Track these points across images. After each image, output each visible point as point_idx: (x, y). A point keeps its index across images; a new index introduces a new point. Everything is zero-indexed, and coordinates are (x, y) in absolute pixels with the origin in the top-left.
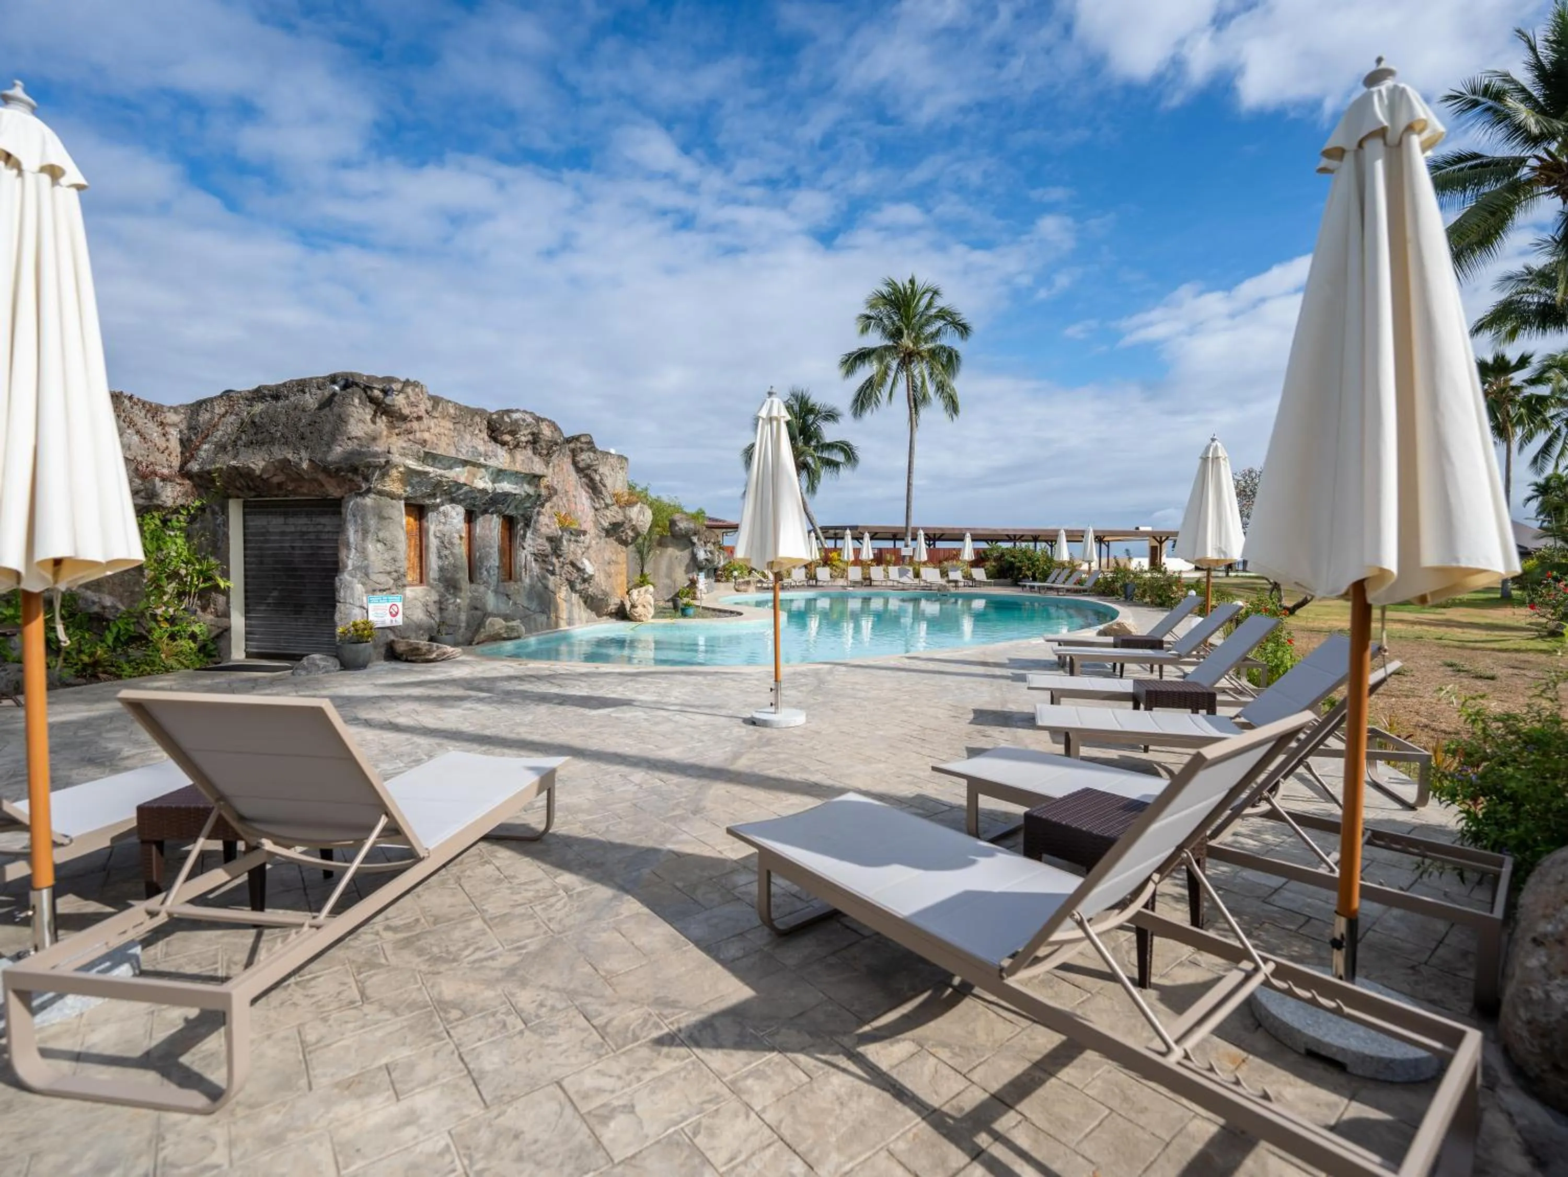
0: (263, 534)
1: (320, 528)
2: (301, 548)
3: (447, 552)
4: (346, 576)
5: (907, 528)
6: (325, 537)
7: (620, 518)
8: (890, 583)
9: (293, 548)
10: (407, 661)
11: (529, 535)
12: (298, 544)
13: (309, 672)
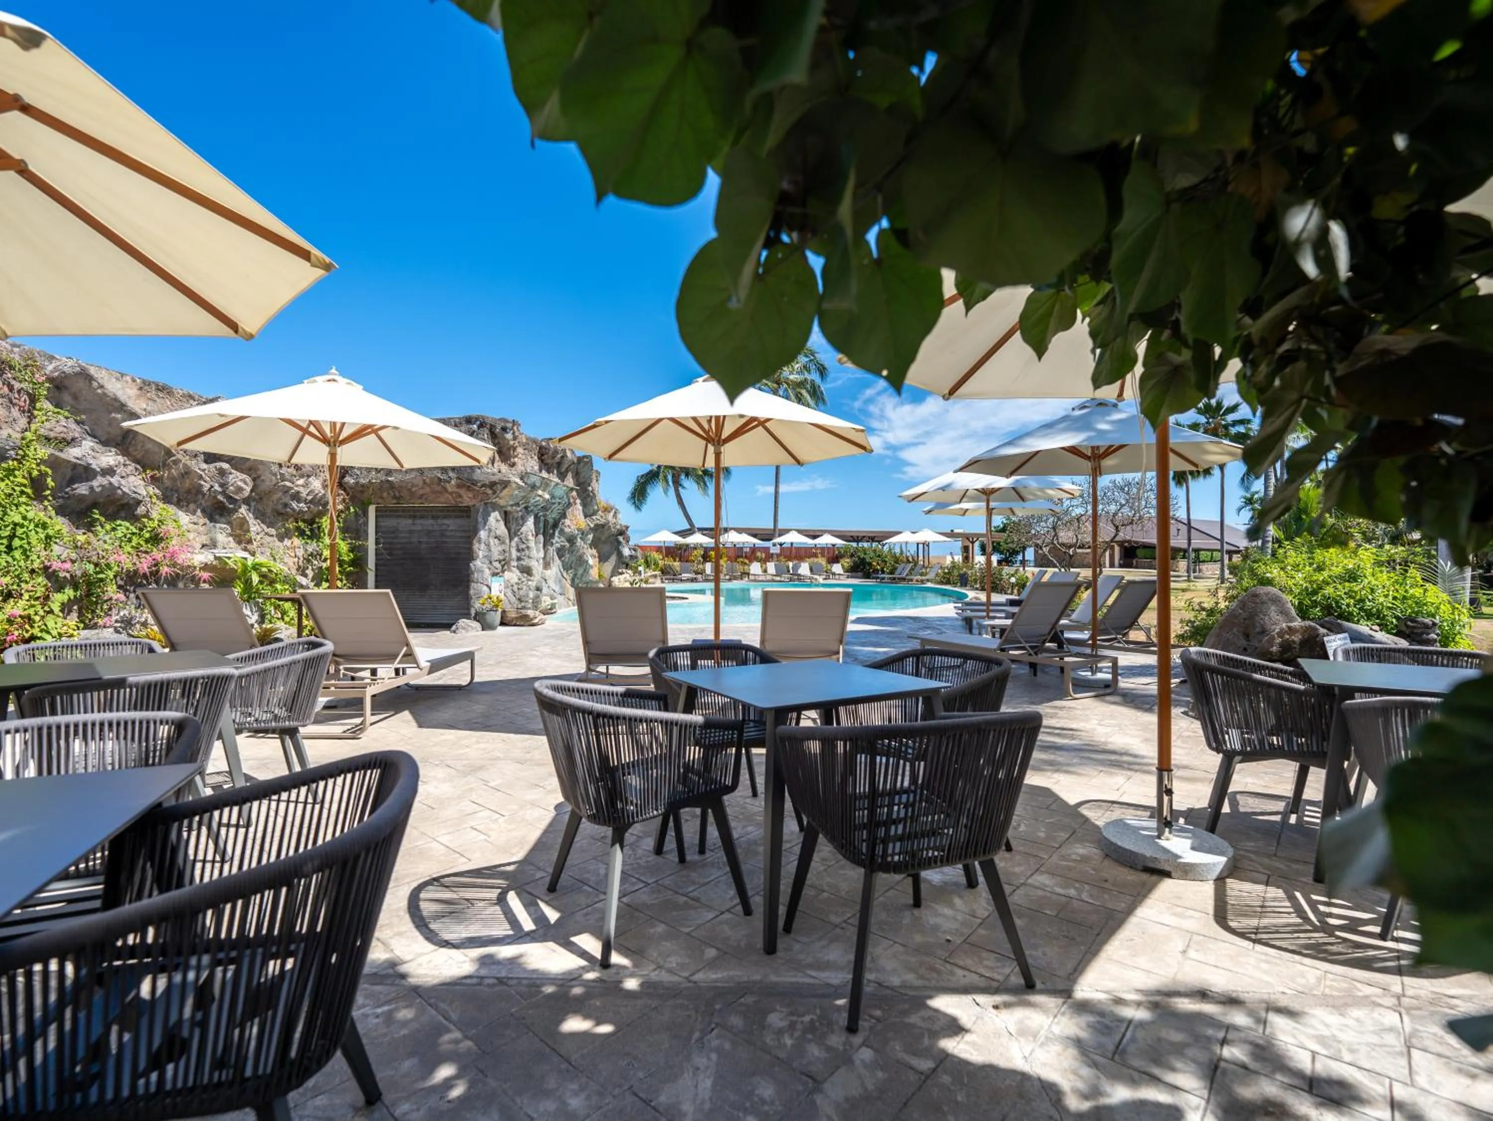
0: (393, 532)
1: (444, 527)
2: (427, 543)
3: (524, 546)
4: (478, 563)
5: (774, 530)
6: (449, 534)
7: (603, 521)
8: (769, 578)
9: (420, 542)
10: (515, 625)
11: (557, 534)
12: (425, 539)
13: (467, 631)
